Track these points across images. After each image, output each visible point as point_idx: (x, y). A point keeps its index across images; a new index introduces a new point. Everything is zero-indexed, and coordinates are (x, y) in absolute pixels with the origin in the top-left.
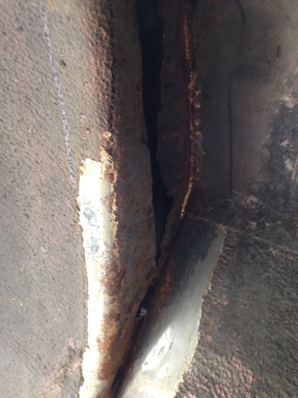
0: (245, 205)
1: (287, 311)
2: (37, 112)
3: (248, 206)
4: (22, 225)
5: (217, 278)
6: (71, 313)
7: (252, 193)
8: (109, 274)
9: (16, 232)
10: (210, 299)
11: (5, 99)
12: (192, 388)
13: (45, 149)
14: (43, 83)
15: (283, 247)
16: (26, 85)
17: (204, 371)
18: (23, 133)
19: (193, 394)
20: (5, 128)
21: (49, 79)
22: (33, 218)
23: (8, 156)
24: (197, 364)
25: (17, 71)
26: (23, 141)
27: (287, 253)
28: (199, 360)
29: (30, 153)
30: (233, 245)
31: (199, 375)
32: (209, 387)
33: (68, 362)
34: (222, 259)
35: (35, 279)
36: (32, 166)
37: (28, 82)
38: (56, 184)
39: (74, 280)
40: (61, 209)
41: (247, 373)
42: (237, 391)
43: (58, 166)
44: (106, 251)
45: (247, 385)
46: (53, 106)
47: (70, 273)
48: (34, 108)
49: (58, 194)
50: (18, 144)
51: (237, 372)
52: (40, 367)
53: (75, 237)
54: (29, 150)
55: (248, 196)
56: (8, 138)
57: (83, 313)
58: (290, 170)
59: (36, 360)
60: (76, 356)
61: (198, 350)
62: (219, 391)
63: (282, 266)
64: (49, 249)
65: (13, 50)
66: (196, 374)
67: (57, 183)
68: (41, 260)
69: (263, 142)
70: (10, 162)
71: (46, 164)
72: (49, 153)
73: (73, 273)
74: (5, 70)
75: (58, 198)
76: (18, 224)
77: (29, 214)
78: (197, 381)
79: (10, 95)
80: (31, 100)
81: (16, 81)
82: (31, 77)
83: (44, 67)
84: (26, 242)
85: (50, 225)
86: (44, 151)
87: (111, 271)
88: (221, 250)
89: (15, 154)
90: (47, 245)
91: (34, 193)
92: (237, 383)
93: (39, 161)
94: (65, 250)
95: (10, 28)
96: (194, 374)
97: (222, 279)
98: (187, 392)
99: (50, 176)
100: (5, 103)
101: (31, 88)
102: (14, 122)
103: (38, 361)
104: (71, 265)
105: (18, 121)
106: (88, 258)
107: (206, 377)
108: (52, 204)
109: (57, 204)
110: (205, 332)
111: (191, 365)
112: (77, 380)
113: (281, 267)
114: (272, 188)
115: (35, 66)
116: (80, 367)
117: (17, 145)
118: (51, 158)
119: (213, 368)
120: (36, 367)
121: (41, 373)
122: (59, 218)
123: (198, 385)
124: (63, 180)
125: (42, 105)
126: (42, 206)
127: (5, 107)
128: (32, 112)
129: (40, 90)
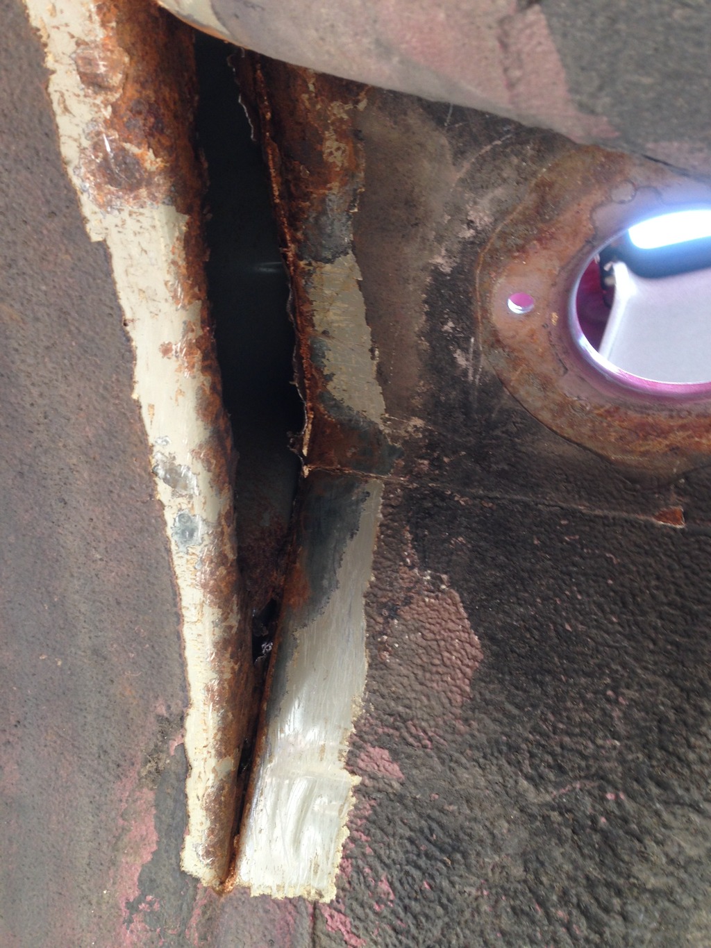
0: (406, 435)
1: (496, 585)
2: (80, 331)
3: (411, 435)
4: (54, 519)
5: (382, 560)
6: (155, 656)
7: (414, 413)
8: (215, 571)
9: (43, 534)
10: (375, 596)
11: (24, 317)
12: (371, 738)
13: (93, 386)
14: (90, 287)
15: (473, 491)
16: (61, 293)
17: (386, 707)
18: (54, 365)
19: (374, 747)
20: (23, 361)
21: (99, 281)
22: (74, 504)
23: (28, 406)
24: (373, 699)
25: (46, 274)
26: (55, 377)
27: (481, 498)
28: (374, 692)
29: (67, 395)
30: (398, 503)
31: (379, 715)
32: (397, 729)
33: (160, 744)
34: (384, 528)
35: (83, 610)
36: (72, 416)
37: (64, 288)
38: (114, 439)
39: (156, 596)
40: (125, 479)
41: (451, 692)
42: (441, 723)
43: (117, 410)
44: (207, 533)
45: (454, 710)
46: (106, 318)
47: (147, 584)
48: (74, 325)
49: (118, 455)
50: (46, 384)
51: (436, 694)
52: (108, 769)
53: (153, 521)
54: (66, 391)
55: (409, 419)
56: (28, 376)
57: (177, 649)
58: (464, 367)
59: (99, 757)
60: (172, 727)
61: (370, 677)
62: (413, 730)
63: (477, 519)
64: (107, 552)
65: (40, 245)
66: (374, 714)
67: (116, 437)
68: (93, 573)
69: (417, 329)
70: (31, 415)
71: (95, 409)
72: (101, 390)
73: (153, 584)
74: (24, 273)
75: (120, 462)
76: (46, 519)
77: (66, 498)
78: (376, 725)
79: (33, 310)
80: (69, 314)
81: (44, 288)
82: (70, 280)
83: (91, 265)
84: (63, 547)
85: (106, 509)
86: (91, 389)
87: (218, 566)
88: (381, 516)
89: (40, 401)
90: (102, 546)
91: (74, 461)
92: (438, 709)
93: (83, 406)
94: (135, 546)
95: (35, 214)
96: (371, 715)
97: (390, 560)
98: (365, 745)
99: (102, 428)
100: (24, 323)
101: (69, 296)
102: (39, 351)
103: (102, 757)
104: (148, 570)
105: (47, 348)
106: (177, 553)
107: (391, 715)
108: (108, 473)
109: (117, 472)
110: (376, 649)
111: (363, 704)
112: (181, 770)
113: (475, 522)
114: (443, 398)
115: (76, 265)
116: (183, 744)
117: (44, 385)
118: (104, 398)
119: (398, 698)
120: (101, 768)
121: (111, 778)
122: (123, 494)
123: (380, 731)
124: (127, 431)
125: (89, 320)
126: (91, 480)
127: (23, 329)
128: (70, 332)
129: (84, 297)
